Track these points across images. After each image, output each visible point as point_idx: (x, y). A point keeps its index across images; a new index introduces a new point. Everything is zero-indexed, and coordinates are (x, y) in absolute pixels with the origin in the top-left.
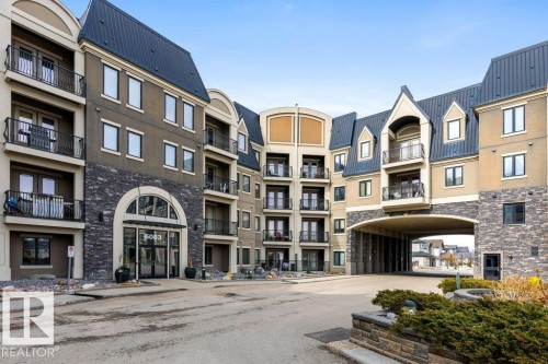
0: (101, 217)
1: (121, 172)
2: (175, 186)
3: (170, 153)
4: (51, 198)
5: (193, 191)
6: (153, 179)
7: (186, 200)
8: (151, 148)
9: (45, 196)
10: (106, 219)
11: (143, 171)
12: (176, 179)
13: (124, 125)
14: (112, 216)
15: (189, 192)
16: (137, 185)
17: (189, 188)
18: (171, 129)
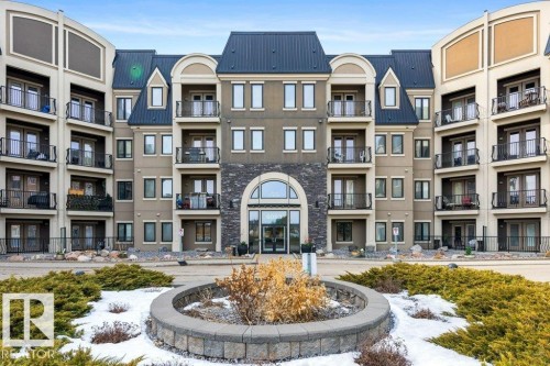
0: (231, 204)
1: (246, 166)
2: (295, 168)
3: (290, 138)
4: (199, 194)
5: (315, 168)
6: (273, 165)
7: (307, 178)
8: (274, 139)
9: (196, 194)
10: (235, 206)
11: (264, 160)
12: (295, 160)
13: (248, 126)
14: (239, 202)
15: (310, 170)
16: (259, 174)
17: (310, 166)
18: (290, 115)
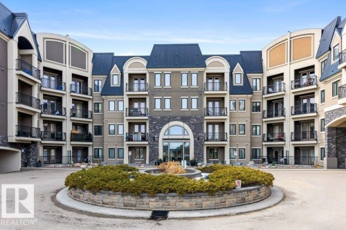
0: (154, 138)
1: (162, 118)
2: (187, 119)
3: (185, 102)
4: (137, 133)
5: (197, 119)
6: (176, 117)
7: (193, 124)
8: (176, 103)
9: (135, 133)
10: (156, 139)
11: (171, 115)
12: (187, 115)
13: (163, 96)
14: (158, 137)
15: (195, 120)
16: (168, 122)
17: (195, 118)
18: (185, 90)
